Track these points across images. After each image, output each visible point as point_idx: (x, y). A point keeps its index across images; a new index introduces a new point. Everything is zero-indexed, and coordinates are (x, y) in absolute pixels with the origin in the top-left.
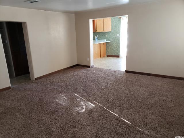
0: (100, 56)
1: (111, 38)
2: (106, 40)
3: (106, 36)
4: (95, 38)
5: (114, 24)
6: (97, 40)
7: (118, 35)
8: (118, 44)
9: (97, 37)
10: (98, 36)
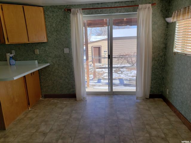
0: (29, 104)
1: (50, 57)
2: (36, 61)
3: (37, 52)
4: (8, 58)
5: (54, 25)
6: (13, 62)
7: (66, 51)
8: (69, 70)
9: (11, 55)
10: (13, 52)
